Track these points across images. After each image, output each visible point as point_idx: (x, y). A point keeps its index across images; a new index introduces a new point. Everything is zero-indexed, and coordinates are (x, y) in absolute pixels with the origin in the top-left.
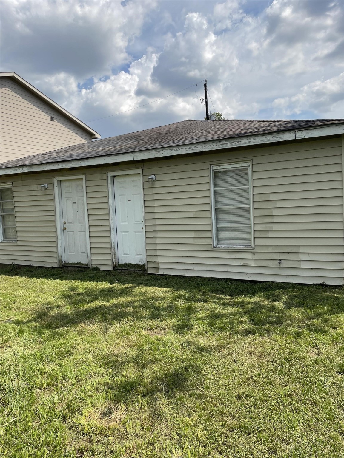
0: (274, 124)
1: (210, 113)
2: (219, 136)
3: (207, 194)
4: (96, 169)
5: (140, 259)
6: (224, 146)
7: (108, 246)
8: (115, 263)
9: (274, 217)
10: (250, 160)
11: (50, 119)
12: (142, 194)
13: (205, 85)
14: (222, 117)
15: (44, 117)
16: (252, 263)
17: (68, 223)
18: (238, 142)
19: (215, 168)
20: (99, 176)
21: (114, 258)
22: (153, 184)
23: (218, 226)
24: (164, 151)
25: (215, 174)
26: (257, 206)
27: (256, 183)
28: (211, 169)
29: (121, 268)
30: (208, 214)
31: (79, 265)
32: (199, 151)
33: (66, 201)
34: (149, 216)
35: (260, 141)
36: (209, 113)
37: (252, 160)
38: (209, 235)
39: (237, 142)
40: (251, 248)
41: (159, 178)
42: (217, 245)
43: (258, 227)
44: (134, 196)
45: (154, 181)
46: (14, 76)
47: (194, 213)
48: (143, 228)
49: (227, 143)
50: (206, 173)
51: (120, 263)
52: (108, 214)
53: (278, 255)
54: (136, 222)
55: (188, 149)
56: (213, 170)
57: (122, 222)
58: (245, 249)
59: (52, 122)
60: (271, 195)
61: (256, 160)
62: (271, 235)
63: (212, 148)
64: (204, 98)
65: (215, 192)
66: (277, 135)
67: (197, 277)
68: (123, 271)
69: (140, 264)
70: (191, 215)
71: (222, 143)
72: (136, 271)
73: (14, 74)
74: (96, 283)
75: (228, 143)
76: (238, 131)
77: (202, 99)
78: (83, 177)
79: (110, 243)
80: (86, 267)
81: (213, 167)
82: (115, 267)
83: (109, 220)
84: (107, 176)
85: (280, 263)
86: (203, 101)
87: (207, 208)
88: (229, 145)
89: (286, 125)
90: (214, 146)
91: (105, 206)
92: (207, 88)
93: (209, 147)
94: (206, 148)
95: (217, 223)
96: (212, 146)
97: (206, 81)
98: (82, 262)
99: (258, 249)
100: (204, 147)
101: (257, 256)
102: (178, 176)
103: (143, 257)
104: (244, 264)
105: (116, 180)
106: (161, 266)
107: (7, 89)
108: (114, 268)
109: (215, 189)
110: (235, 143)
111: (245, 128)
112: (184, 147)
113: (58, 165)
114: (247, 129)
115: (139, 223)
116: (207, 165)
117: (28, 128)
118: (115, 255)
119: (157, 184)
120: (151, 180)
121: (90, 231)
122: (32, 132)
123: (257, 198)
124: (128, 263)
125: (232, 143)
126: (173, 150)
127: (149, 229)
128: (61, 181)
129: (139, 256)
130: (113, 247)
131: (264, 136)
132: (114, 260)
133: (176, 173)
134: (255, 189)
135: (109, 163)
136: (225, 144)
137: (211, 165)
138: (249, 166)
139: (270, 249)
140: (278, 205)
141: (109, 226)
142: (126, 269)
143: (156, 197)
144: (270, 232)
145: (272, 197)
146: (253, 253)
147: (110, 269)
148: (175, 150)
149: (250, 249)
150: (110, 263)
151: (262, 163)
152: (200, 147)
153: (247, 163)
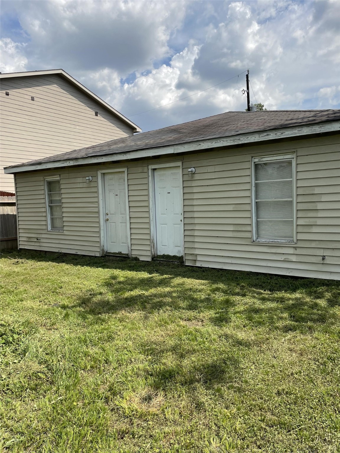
0: (320, 114)
1: (252, 104)
2: (262, 128)
3: (247, 187)
4: (137, 162)
5: (179, 251)
6: (266, 137)
7: (147, 237)
8: (154, 254)
9: (319, 211)
10: (295, 152)
11: (94, 114)
12: (182, 187)
13: (247, 76)
14: (264, 108)
15: (89, 112)
16: (294, 258)
17: (111, 214)
18: (282, 133)
19: (256, 160)
20: (140, 169)
21: (153, 249)
22: (192, 177)
23: (258, 220)
24: (205, 143)
25: (256, 166)
26: (300, 199)
27: (300, 176)
28: (253, 161)
29: (160, 259)
30: (247, 207)
31: (120, 254)
32: (240, 143)
33: (109, 193)
34: (187, 209)
35: (305, 132)
36: (250, 104)
37: (296, 152)
38: (249, 228)
39: (280, 134)
40: (293, 243)
41: (198, 170)
42: (257, 239)
43: (301, 222)
44: (174, 189)
45: (194, 173)
46: (61, 73)
47: (234, 206)
48: (181, 221)
49: (270, 135)
50: (247, 165)
51: (159, 254)
52: (148, 206)
53: (322, 250)
54: (175, 214)
55: (229, 141)
56: (254, 162)
57: (161, 214)
58: (286, 244)
59: (96, 117)
60: (316, 188)
61: (301, 152)
62: (315, 230)
63: (254, 140)
64: (246, 89)
65: (256, 185)
66: (324, 125)
67: (235, 270)
68: (161, 262)
69: (178, 256)
70: (231, 208)
71: (265, 134)
72: (174, 263)
73: (62, 71)
74: (136, 273)
75: (272, 134)
76: (282, 122)
77: (244, 90)
78: (125, 170)
79: (149, 234)
80: (126, 257)
81: (255, 159)
82: (154, 257)
83: (148, 212)
84: (148, 169)
85: (323, 259)
86: (244, 92)
87: (247, 201)
88: (272, 136)
89: (334, 115)
90: (257, 138)
91: (145, 198)
92: (249, 79)
93: (251, 139)
94: (248, 140)
95: (257, 216)
96: (254, 137)
97: (248, 71)
98: (122, 252)
99: (300, 244)
100: (245, 139)
101: (298, 251)
102: (218, 168)
103: (181, 249)
104: (285, 259)
105: (157, 173)
106: (199, 258)
107: (55, 85)
108: (152, 259)
109: (256, 182)
110: (278, 134)
111: (289, 118)
112: (225, 140)
113: (102, 158)
114: (292, 120)
115: (177, 215)
116: (248, 157)
117: (74, 123)
118: (154, 246)
119: (197, 177)
120: (190, 173)
121: (130, 223)
122: (78, 127)
123: (300, 191)
124: (166, 254)
125: (276, 134)
126: (214, 143)
127: (187, 221)
128: (104, 174)
129: (177, 247)
130: (152, 238)
131: (311, 127)
132: (153, 251)
133: (216, 166)
134: (298, 181)
135: (150, 157)
136: (268, 135)
137: (252, 157)
138: (293, 158)
139: (313, 245)
140: (324, 198)
141: (149, 217)
142: (164, 260)
143: (195, 190)
144: (314, 227)
145: (317, 191)
146: (295, 248)
147: (149, 259)
148: (216, 143)
149: (291, 243)
150: (149, 254)
151: (307, 155)
152: (241, 139)
153: (291, 155)
